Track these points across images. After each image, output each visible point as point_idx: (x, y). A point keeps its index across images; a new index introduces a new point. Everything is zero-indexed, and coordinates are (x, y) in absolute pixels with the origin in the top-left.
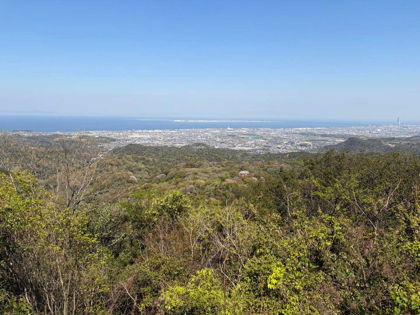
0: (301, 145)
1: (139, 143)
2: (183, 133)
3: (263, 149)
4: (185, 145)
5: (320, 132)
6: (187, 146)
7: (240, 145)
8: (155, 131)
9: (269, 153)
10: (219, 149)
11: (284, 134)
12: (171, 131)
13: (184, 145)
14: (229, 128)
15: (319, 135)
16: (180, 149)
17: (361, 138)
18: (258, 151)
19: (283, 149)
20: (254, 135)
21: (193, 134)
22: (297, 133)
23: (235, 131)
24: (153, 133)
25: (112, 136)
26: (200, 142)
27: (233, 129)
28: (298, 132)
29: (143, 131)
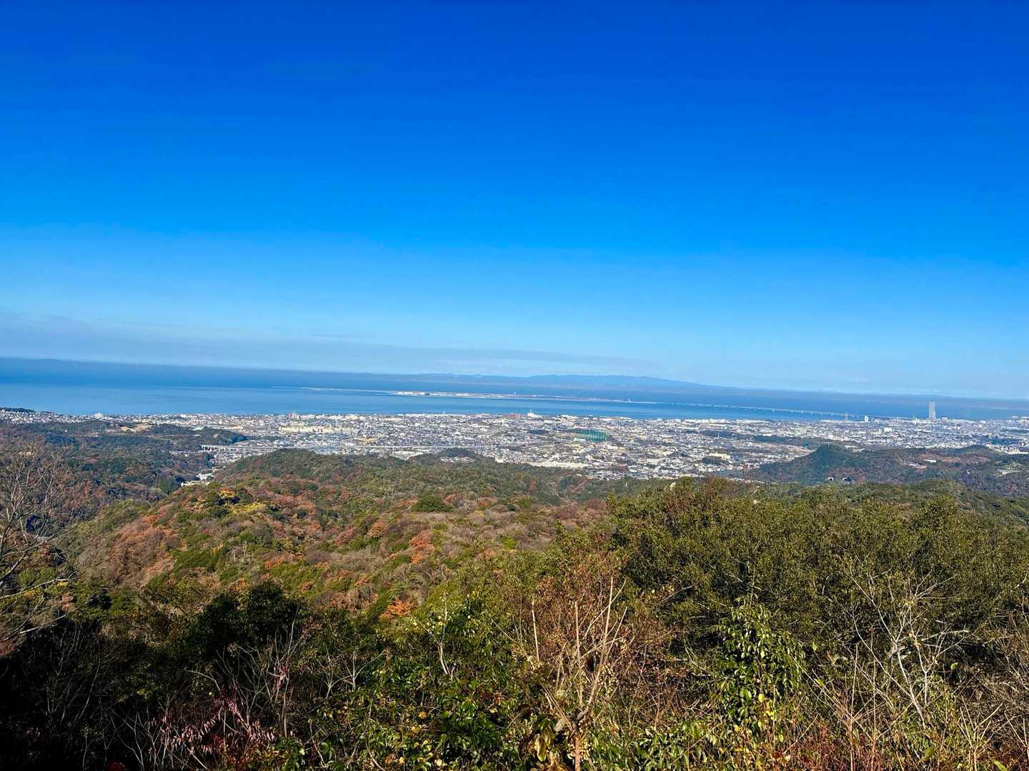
0: (706, 461)
1: (303, 446)
2: (417, 425)
3: (614, 469)
4: (421, 453)
5: (750, 430)
6: (425, 455)
7: (557, 456)
8: (347, 417)
9: (627, 478)
10: (506, 465)
11: (665, 432)
12: (387, 419)
13: (418, 454)
14: (531, 415)
15: (748, 437)
16: (407, 462)
17: (847, 447)
18: (602, 472)
19: (663, 468)
20: (593, 432)
21: (442, 426)
22: (694, 432)
23: (546, 421)
24: (343, 421)
25: (238, 427)
26: (459, 447)
27: (541, 416)
28: (697, 428)
29: (317, 417)
